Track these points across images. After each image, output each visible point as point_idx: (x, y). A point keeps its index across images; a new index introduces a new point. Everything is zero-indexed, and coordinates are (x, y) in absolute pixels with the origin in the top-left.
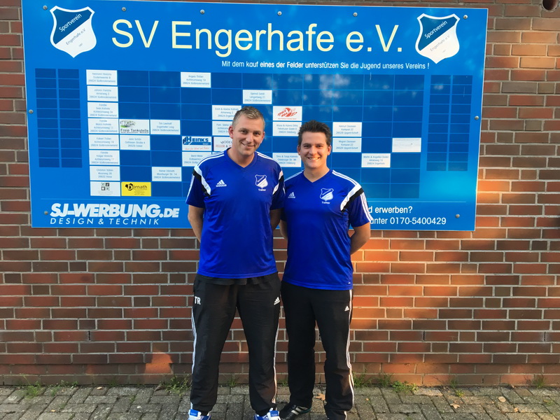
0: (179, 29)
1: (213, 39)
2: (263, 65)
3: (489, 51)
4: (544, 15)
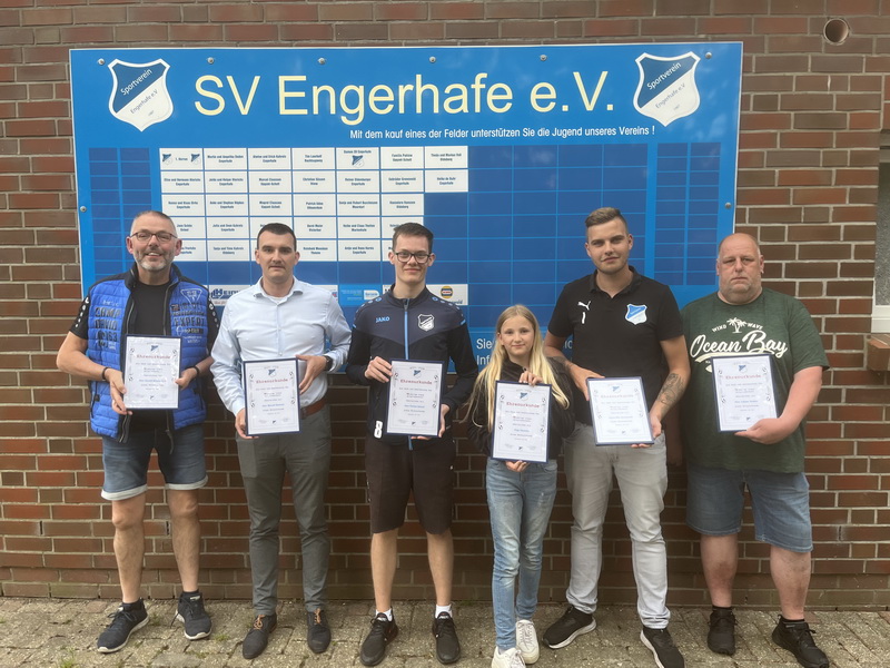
0: (290, 86)
1: (337, 100)
2: (409, 134)
3: (745, 106)
4: (829, 49)
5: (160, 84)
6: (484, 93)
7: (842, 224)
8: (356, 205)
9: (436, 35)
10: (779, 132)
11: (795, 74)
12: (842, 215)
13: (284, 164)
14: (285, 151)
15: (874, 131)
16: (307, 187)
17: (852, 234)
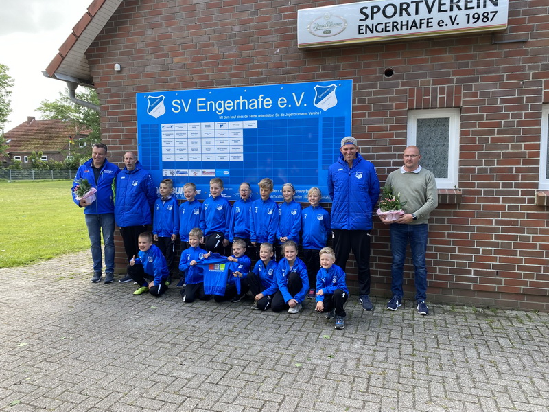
0: (200, 102)
1: (215, 106)
2: (238, 117)
3: (354, 103)
4: (386, 80)
5: (162, 103)
6: (262, 101)
7: (393, 146)
8: (221, 142)
9: (247, 82)
10: (367, 112)
11: (373, 90)
12: (392, 142)
13: (198, 128)
14: (199, 124)
15: (405, 109)
16: (206, 136)
17: (396, 150)
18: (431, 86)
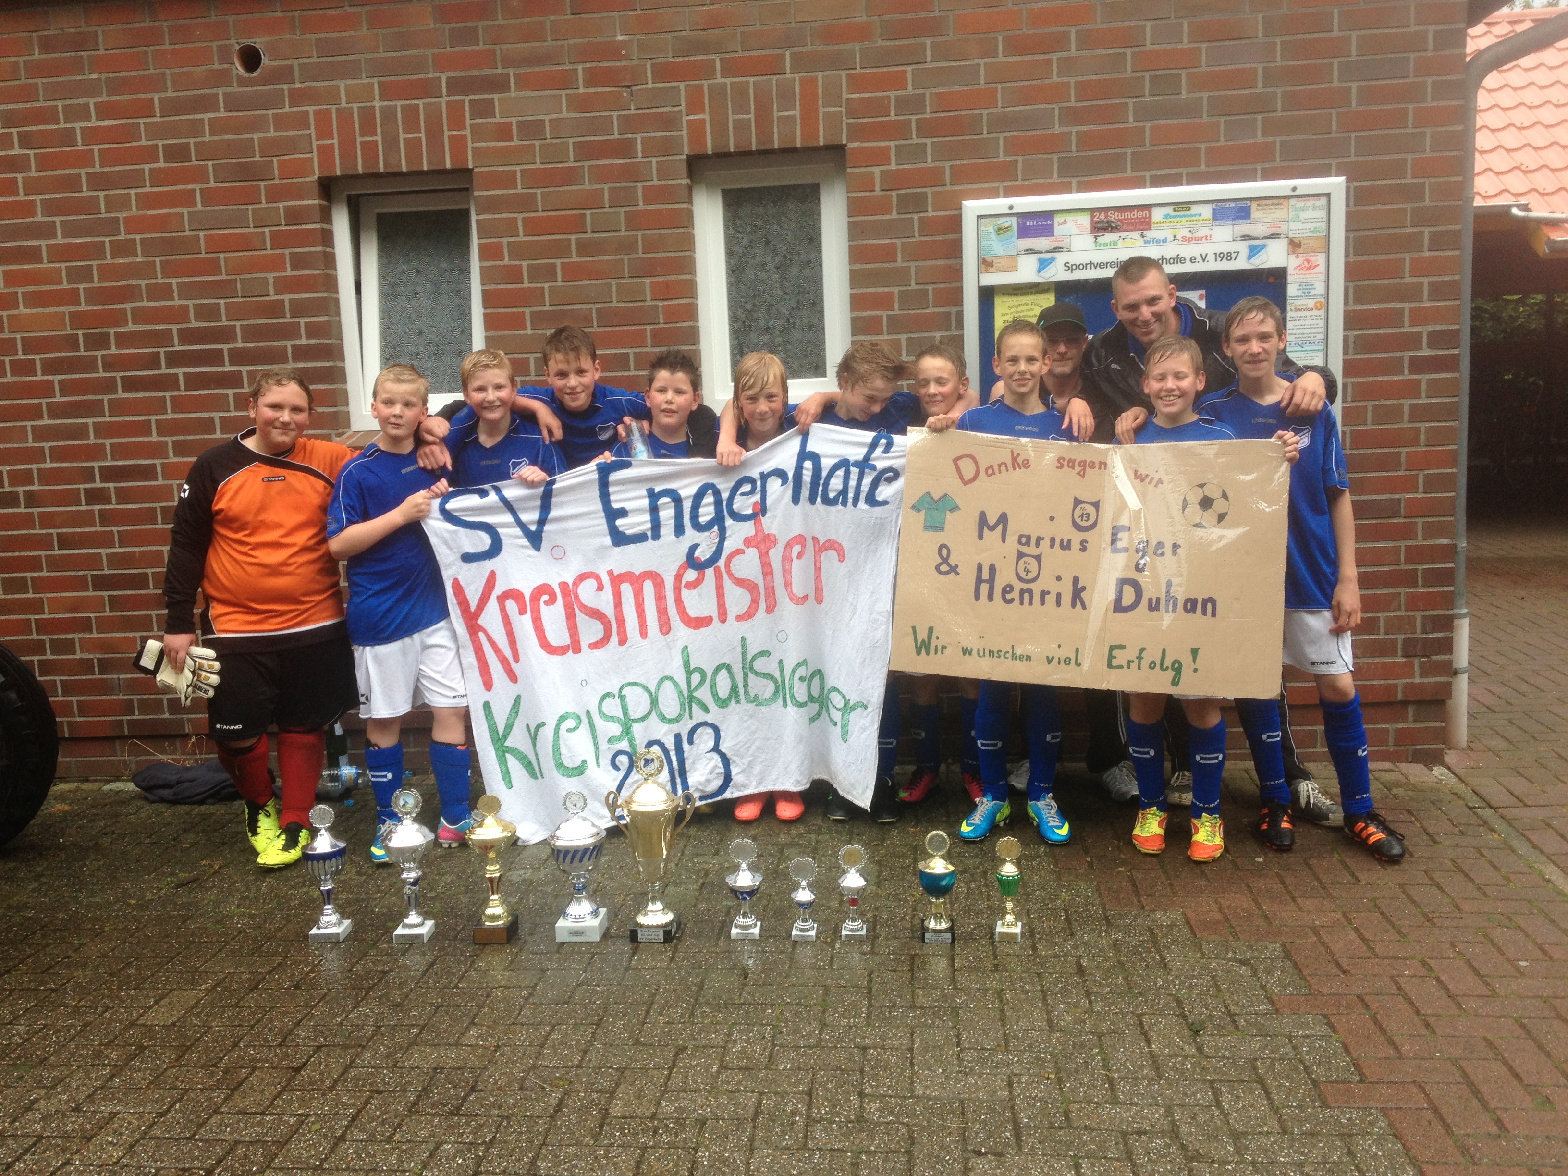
4: (242, 82)
11: (206, 116)
12: (284, 285)
15: (308, 179)
17: (299, 309)
18: (377, 104)
